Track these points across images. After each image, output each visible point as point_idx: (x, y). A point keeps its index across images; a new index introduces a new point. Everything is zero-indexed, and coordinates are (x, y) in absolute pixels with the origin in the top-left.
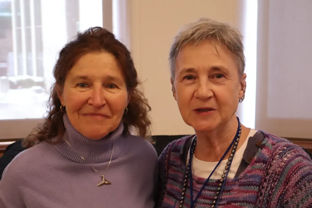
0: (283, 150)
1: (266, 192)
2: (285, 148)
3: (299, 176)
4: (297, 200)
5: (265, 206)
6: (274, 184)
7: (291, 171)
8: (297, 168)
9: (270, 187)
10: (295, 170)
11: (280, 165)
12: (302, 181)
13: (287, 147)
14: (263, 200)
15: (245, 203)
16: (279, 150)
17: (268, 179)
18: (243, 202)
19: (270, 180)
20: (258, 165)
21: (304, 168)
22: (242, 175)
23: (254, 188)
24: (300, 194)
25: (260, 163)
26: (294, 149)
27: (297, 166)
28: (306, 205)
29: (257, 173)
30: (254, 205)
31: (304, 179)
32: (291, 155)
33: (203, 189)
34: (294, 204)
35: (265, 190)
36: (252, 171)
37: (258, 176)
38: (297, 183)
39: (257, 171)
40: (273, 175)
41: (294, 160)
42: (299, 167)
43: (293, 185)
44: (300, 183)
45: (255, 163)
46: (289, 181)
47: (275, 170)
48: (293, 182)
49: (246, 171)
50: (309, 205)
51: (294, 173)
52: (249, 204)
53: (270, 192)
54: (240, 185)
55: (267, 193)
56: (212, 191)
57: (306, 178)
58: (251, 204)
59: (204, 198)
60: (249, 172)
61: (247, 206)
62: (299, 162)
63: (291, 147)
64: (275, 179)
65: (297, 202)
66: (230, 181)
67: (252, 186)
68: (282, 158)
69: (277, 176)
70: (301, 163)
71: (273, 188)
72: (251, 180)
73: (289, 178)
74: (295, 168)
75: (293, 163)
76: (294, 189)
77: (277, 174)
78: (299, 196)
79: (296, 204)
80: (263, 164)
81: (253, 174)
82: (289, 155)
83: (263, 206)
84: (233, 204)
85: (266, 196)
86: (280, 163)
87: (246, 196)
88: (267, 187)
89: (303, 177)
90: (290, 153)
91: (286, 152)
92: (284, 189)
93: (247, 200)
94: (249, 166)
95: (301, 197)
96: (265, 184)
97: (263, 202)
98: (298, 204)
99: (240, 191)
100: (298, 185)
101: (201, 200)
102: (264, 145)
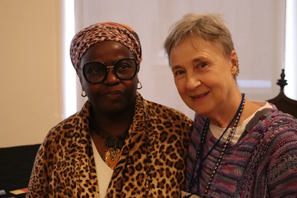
0: (278, 123)
1: (256, 158)
2: (281, 121)
3: (283, 149)
4: (277, 170)
5: (253, 170)
6: (263, 153)
7: (278, 143)
8: (284, 141)
9: (259, 155)
10: (281, 143)
11: (271, 136)
12: (285, 154)
13: (283, 121)
14: (251, 165)
15: (237, 166)
16: (275, 122)
17: (259, 147)
18: (236, 164)
19: (259, 149)
20: (255, 133)
21: (292, 142)
22: (241, 142)
23: (248, 154)
24: (281, 166)
25: (256, 132)
26: (289, 124)
27: (285, 140)
28: (284, 176)
29: (253, 141)
30: (244, 169)
31: (288, 153)
32: (284, 129)
33: (214, 148)
34: (274, 174)
35: (254, 157)
36: (249, 138)
37: (253, 144)
38: (281, 155)
39: (252, 139)
40: (263, 145)
41: (284, 134)
42: (286, 141)
43: (277, 156)
44: (283, 156)
45: (253, 132)
46: (274, 152)
47: (266, 140)
48: (277, 153)
49: (244, 138)
50: (287, 177)
51: (280, 146)
52: (240, 167)
53: (259, 160)
54: (238, 150)
55: (256, 160)
56: (218, 151)
57: (290, 151)
58: (242, 168)
59: (212, 156)
60: (246, 139)
61: (238, 168)
62: (288, 136)
63: (287, 121)
64: (264, 149)
65: (277, 173)
66: (232, 146)
67: (246, 152)
68: (274, 130)
69: (266, 146)
70: (290, 137)
71: (262, 157)
72: (246, 147)
73: (275, 149)
74: (283, 141)
75: (283, 136)
76: (277, 160)
77: (266, 144)
78: (280, 167)
79: (275, 174)
80: (259, 133)
81: (249, 141)
82: (281, 129)
83: (250, 170)
84: (229, 165)
85: (255, 162)
86: (271, 134)
87: (239, 159)
88: (257, 155)
89: (287, 151)
90: (283, 127)
91: (280, 125)
92: (269, 158)
93: (239, 163)
94: (247, 134)
95: (281, 168)
96: (255, 152)
97: (251, 167)
98: (277, 174)
99: (236, 155)
100: (281, 157)
101: (210, 157)
102: (266, 117)
